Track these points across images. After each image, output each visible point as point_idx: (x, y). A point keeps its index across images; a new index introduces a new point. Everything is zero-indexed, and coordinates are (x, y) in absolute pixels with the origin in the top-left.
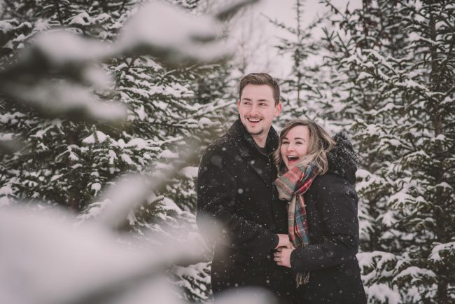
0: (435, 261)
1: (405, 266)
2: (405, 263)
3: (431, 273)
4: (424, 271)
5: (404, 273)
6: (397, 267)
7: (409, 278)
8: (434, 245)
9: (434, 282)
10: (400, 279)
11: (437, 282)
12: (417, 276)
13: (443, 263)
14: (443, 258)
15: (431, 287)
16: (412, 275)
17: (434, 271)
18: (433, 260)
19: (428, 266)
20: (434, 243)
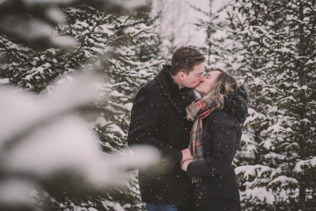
0: (298, 172)
1: (277, 175)
2: (277, 173)
3: (294, 181)
4: (290, 179)
5: (276, 180)
6: (271, 176)
7: (280, 183)
8: (298, 161)
9: (297, 187)
10: (273, 184)
11: (299, 186)
12: (285, 182)
13: (303, 174)
14: (303, 170)
15: (294, 190)
16: (282, 182)
17: (297, 179)
18: (296, 171)
19: (293, 176)
20: (297, 160)
